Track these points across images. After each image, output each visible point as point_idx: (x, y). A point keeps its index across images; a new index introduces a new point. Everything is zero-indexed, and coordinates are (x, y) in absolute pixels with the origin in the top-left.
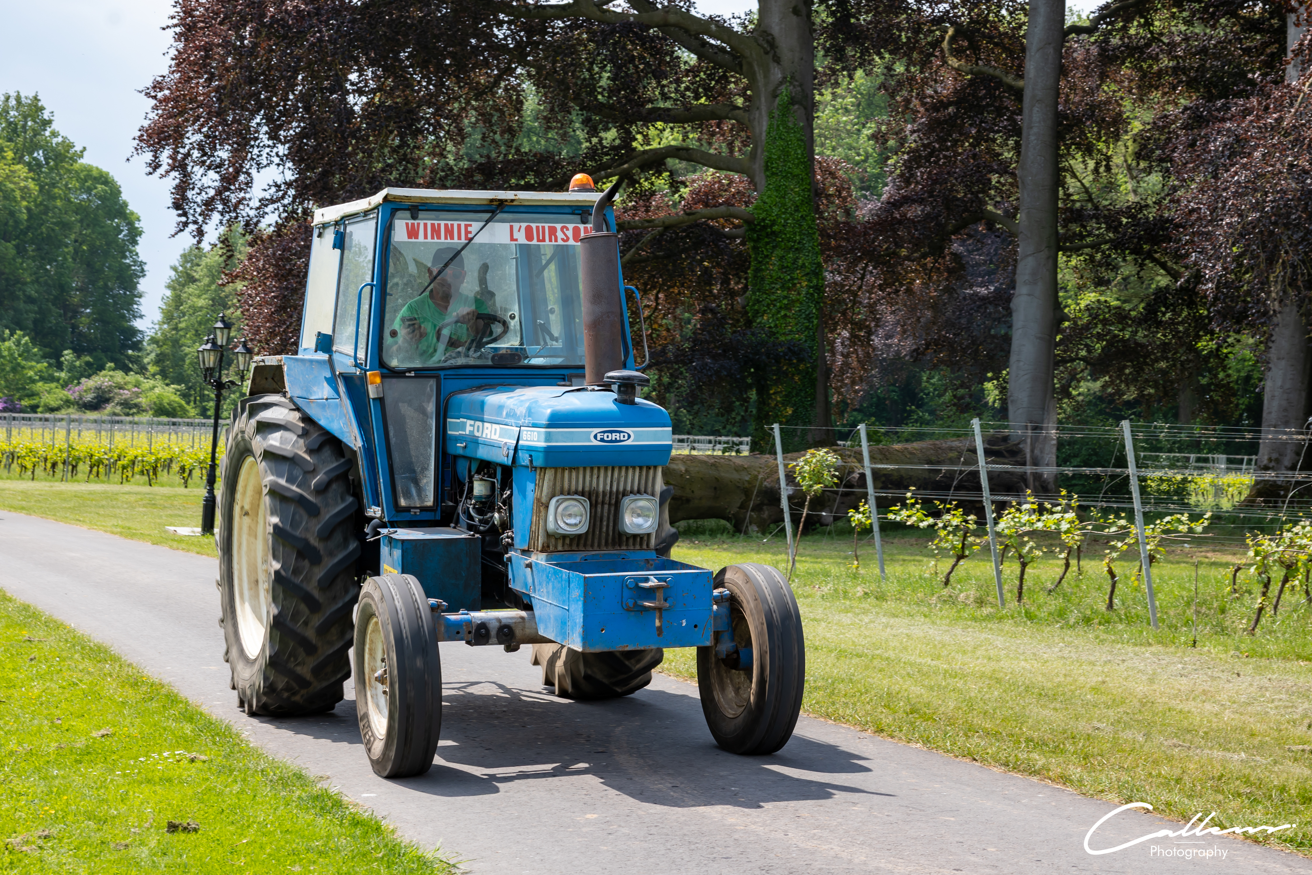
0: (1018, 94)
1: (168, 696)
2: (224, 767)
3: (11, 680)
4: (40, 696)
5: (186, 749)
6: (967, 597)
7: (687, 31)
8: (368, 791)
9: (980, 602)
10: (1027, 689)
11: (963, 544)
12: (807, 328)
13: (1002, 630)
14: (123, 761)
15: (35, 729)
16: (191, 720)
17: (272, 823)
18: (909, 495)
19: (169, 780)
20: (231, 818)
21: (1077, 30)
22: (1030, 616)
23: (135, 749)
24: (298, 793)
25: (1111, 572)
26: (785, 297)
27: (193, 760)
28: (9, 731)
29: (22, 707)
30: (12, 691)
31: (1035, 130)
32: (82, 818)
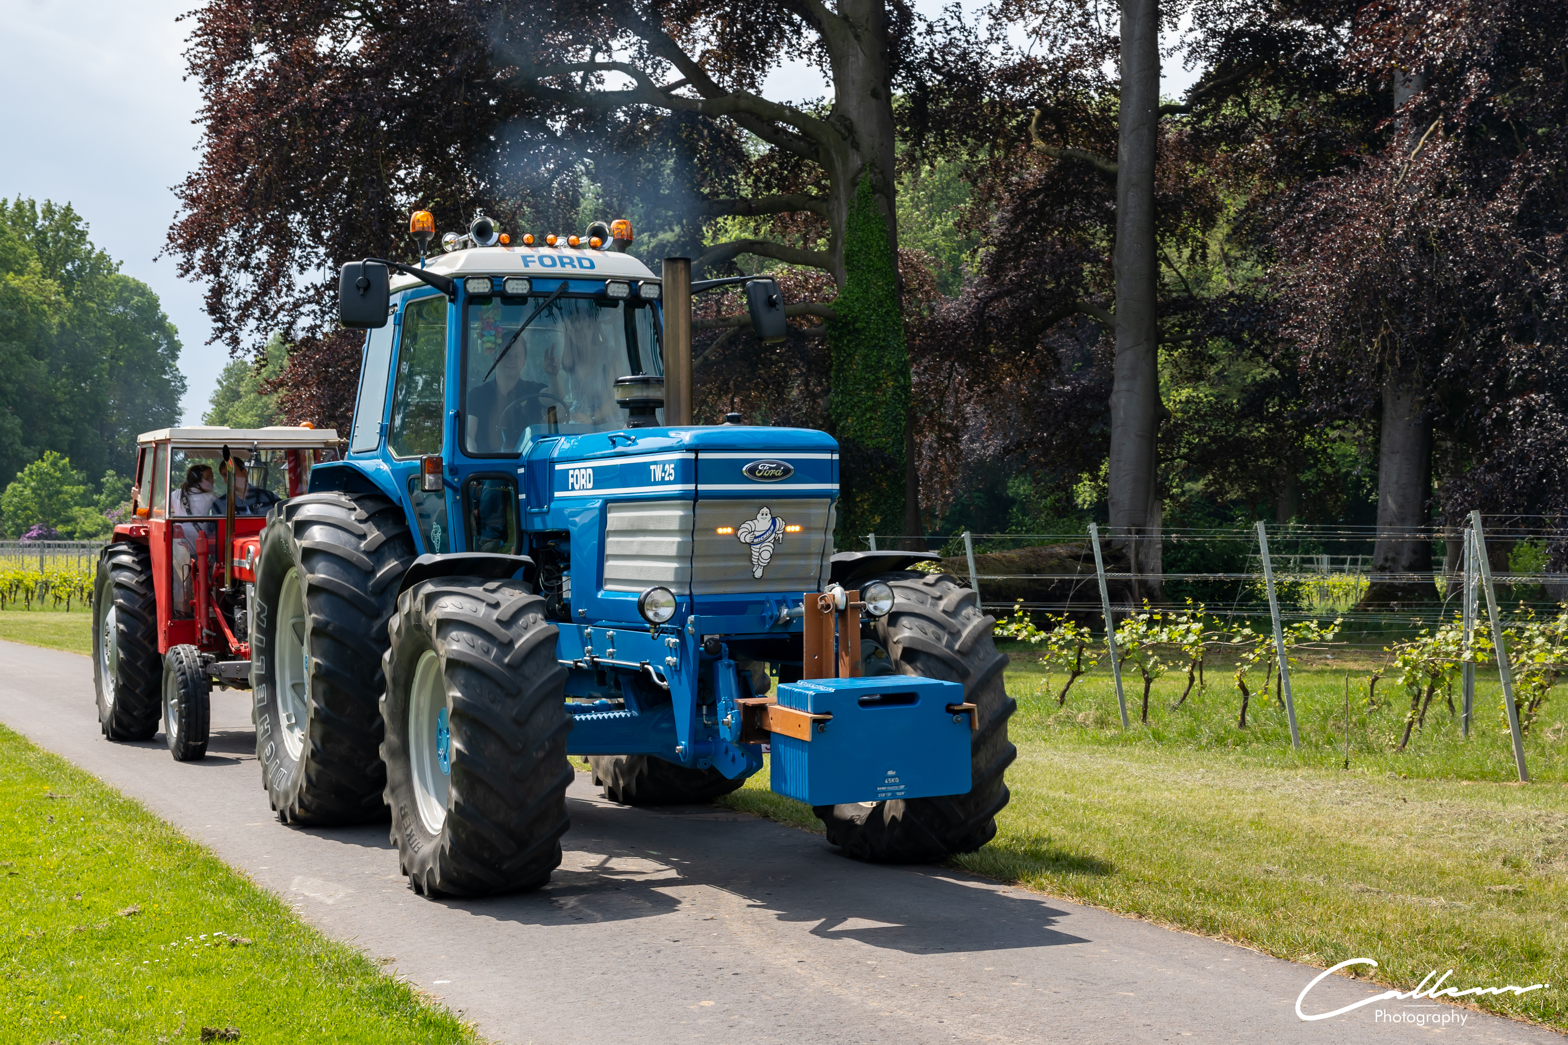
0: (1111, 179)
1: (206, 861)
2: (270, 951)
3: (26, 846)
4: (59, 867)
5: (226, 929)
6: (1087, 717)
7: (759, 117)
8: (441, 977)
9: (1102, 723)
10: (1178, 826)
11: (1079, 660)
12: (894, 430)
13: (1133, 755)
14: (153, 946)
15: (50, 907)
16: (232, 891)
17: (327, 1026)
18: (1017, 607)
19: (205, 971)
20: (279, 1020)
21: (1172, 109)
22: (1158, 737)
23: (167, 930)
24: (358, 983)
25: (1242, 686)
26: (871, 398)
27: (233, 944)
28: (20, 910)
29: (37, 880)
30: (26, 860)
31: (1131, 216)
32: (100, 1025)
